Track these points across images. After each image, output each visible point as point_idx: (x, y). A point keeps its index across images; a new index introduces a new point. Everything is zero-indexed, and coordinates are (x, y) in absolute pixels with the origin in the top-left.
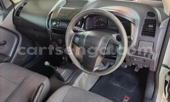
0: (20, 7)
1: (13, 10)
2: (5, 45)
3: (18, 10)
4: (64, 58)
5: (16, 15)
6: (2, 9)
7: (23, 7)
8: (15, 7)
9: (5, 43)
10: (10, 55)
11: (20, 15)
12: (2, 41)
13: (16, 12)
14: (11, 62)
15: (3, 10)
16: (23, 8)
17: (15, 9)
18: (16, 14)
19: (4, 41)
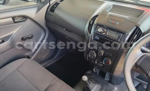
0: (56, 2)
1: (48, 4)
2: (31, 39)
3: (54, 5)
4: (96, 70)
5: (50, 11)
6: (37, 1)
7: (59, 3)
8: (51, 2)
9: (32, 37)
10: (33, 51)
11: (55, 11)
12: (30, 35)
13: (51, 7)
14: (32, 59)
15: (38, 3)
16: (60, 5)
17: (51, 4)
18: (51, 9)
19: (32, 35)
